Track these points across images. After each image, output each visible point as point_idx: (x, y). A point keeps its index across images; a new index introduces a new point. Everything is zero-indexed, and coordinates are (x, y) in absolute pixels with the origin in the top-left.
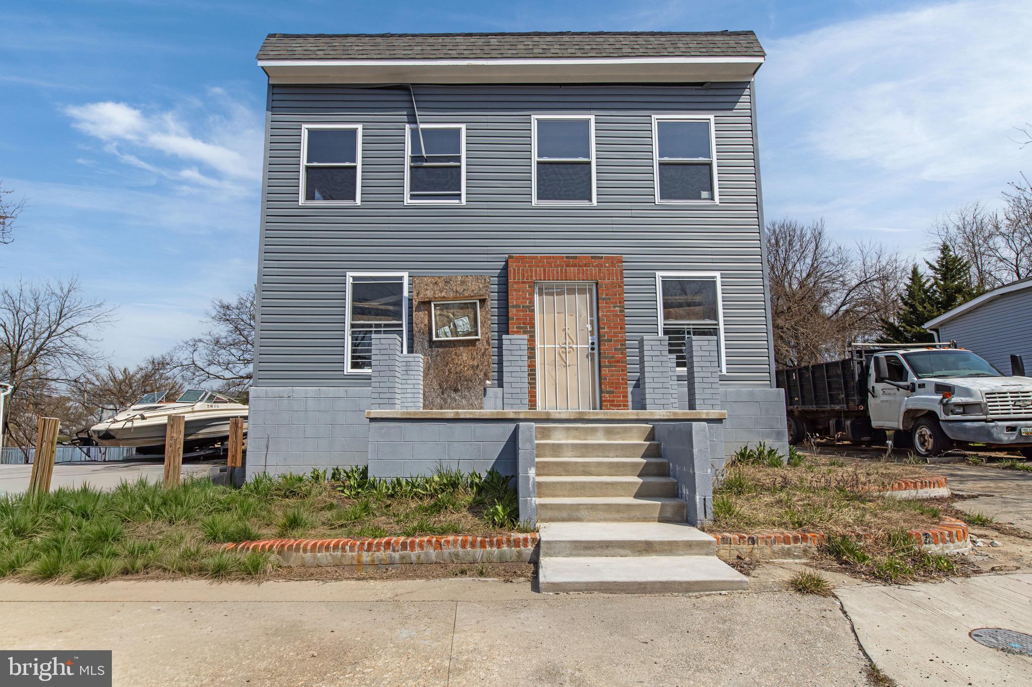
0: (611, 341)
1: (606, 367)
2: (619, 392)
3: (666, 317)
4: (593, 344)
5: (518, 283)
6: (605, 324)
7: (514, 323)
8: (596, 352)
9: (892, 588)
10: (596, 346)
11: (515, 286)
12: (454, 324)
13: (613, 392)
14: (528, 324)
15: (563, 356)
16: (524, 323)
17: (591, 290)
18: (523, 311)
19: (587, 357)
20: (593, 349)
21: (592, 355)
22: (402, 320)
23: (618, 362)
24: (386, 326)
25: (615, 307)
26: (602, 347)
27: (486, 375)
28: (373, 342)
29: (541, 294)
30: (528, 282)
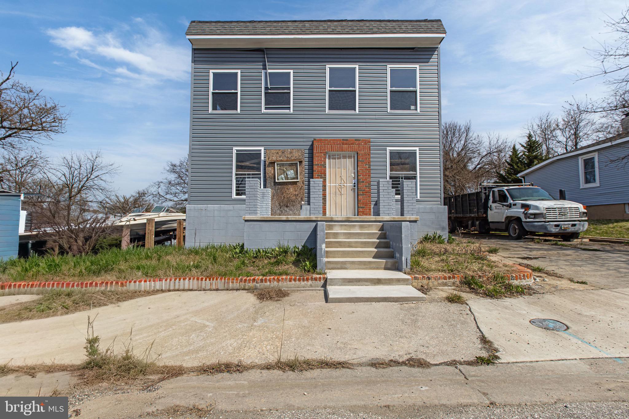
0: (363, 182)
1: (361, 195)
2: (367, 208)
3: (391, 170)
4: (355, 183)
5: (318, 153)
6: (361, 174)
7: (316, 173)
8: (356, 187)
9: (494, 300)
10: (356, 185)
11: (317, 155)
12: (286, 174)
13: (364, 208)
14: (323, 173)
15: (340, 189)
16: (321, 173)
17: (354, 157)
18: (320, 167)
19: (352, 190)
20: (354, 186)
21: (354, 189)
22: (260, 171)
23: (367, 192)
24: (253, 174)
25: (366, 165)
26: (359, 185)
27: (302, 199)
28: (246, 182)
29: (329, 159)
30: (323, 153)
